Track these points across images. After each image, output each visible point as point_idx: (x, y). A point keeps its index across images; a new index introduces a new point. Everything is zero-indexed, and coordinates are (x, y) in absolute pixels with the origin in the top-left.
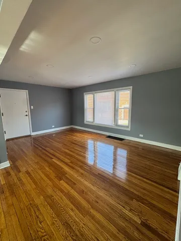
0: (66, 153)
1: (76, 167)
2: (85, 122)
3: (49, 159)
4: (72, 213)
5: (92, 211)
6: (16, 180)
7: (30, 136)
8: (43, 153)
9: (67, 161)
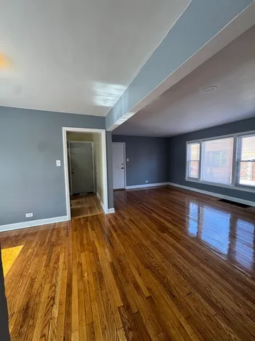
0: (165, 211)
1: (179, 225)
2: (187, 179)
3: (148, 214)
4: (179, 260)
5: (201, 264)
6: (123, 224)
7: (124, 189)
8: (142, 207)
9: (167, 217)
